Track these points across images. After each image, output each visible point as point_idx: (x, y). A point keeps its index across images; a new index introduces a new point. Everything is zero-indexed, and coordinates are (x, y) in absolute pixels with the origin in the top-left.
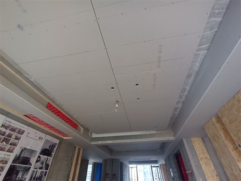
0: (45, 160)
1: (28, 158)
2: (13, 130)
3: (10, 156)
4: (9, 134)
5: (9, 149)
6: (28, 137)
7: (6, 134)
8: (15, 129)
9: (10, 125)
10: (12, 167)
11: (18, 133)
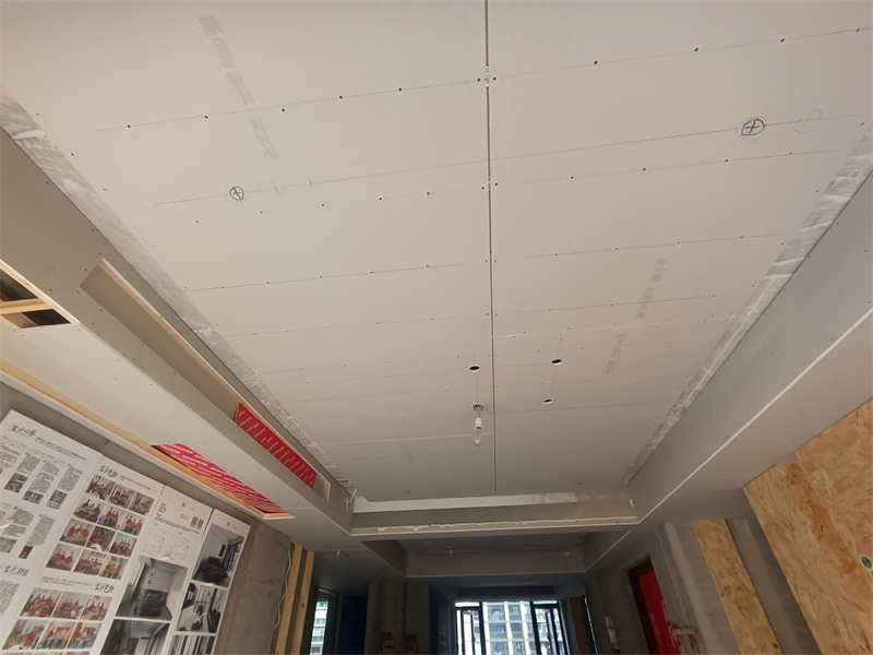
0: (209, 598)
1: (159, 593)
2: (120, 499)
3: (112, 588)
4: (109, 513)
5: (108, 567)
6: (161, 520)
7: (100, 516)
8: (126, 497)
9: (113, 483)
10: (118, 627)
11: (133, 509)
